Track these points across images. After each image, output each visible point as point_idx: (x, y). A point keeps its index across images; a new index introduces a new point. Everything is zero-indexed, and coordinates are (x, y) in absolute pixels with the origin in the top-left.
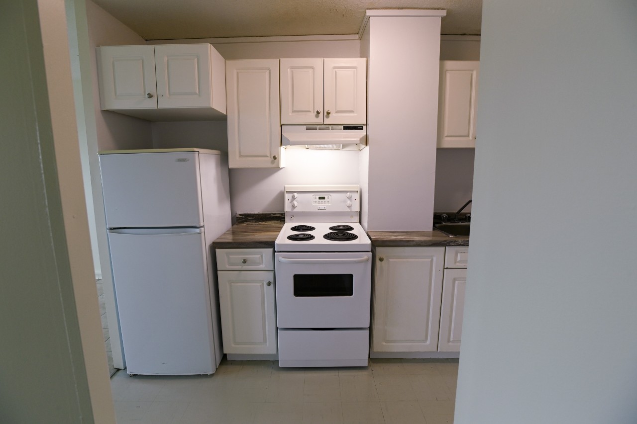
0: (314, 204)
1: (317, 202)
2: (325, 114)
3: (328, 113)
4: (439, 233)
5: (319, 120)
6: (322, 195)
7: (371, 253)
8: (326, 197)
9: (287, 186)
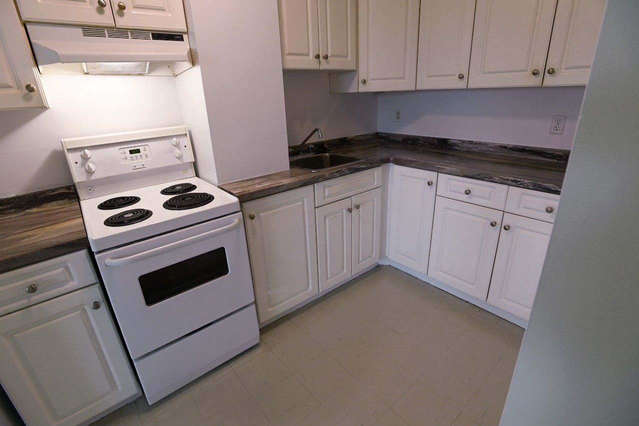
0: (124, 162)
1: (129, 158)
2: (116, 8)
3: (122, 8)
4: (298, 170)
5: (106, 19)
6: (134, 147)
7: (241, 213)
8: (141, 149)
9: (66, 140)
